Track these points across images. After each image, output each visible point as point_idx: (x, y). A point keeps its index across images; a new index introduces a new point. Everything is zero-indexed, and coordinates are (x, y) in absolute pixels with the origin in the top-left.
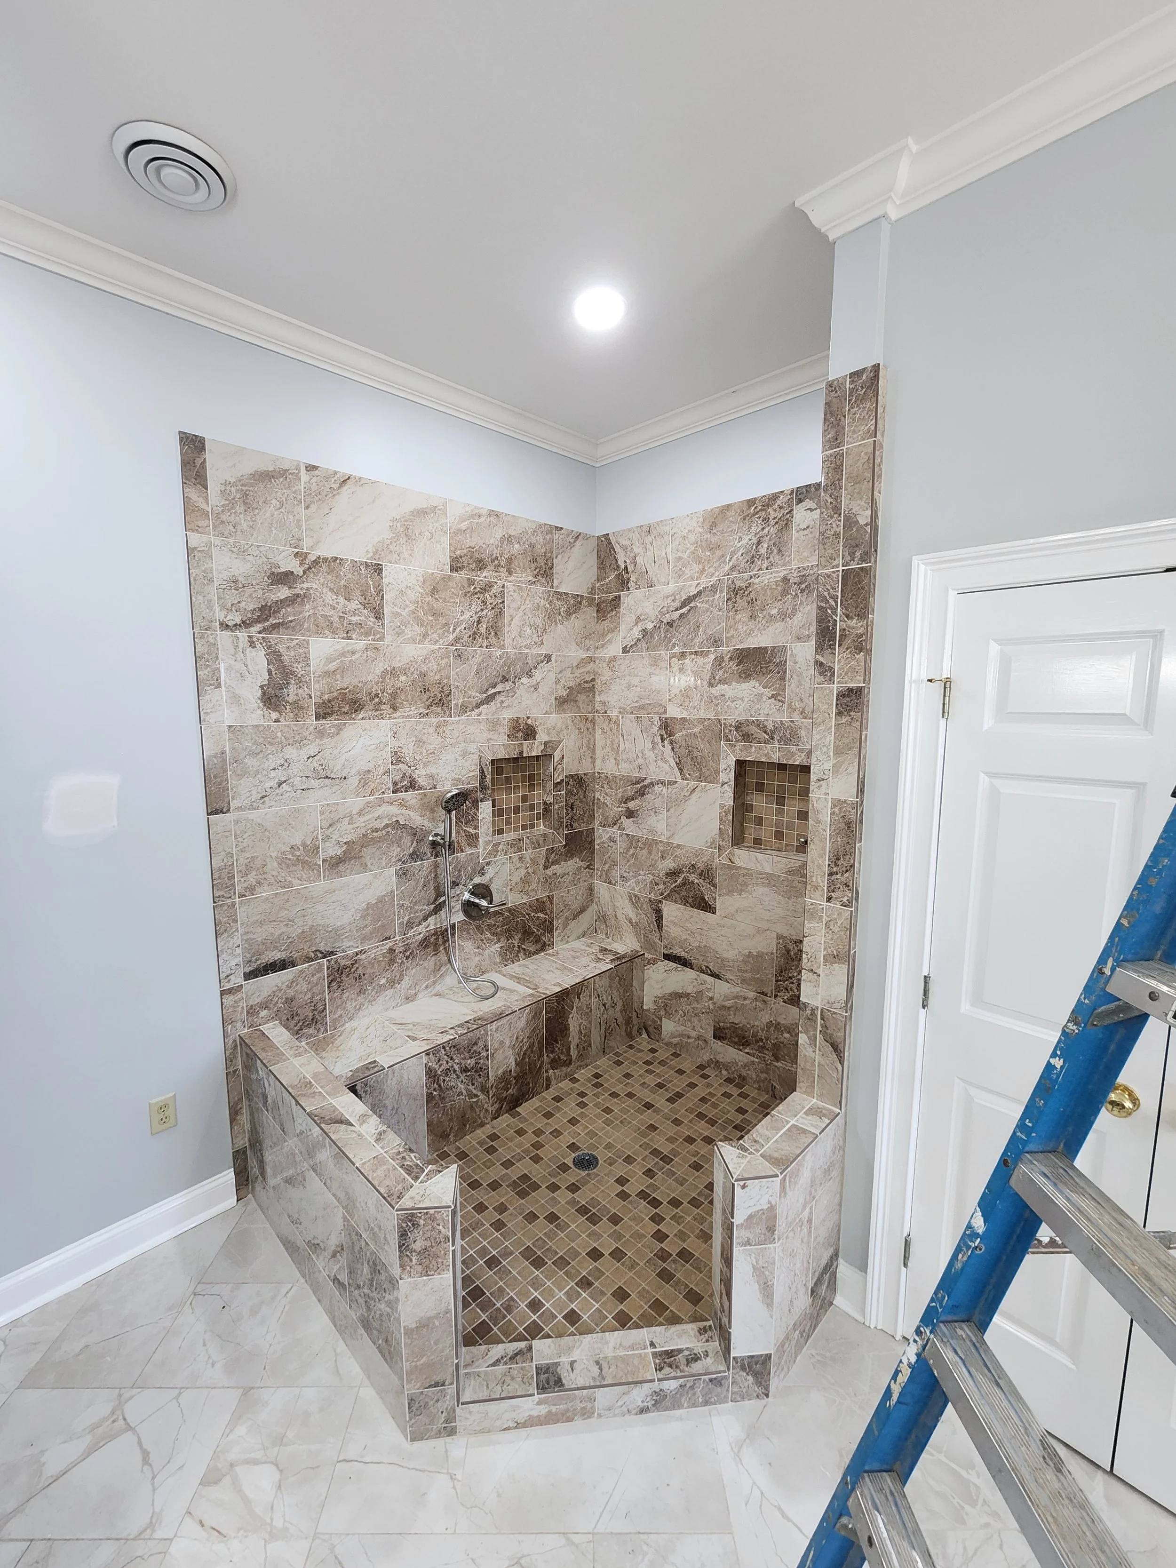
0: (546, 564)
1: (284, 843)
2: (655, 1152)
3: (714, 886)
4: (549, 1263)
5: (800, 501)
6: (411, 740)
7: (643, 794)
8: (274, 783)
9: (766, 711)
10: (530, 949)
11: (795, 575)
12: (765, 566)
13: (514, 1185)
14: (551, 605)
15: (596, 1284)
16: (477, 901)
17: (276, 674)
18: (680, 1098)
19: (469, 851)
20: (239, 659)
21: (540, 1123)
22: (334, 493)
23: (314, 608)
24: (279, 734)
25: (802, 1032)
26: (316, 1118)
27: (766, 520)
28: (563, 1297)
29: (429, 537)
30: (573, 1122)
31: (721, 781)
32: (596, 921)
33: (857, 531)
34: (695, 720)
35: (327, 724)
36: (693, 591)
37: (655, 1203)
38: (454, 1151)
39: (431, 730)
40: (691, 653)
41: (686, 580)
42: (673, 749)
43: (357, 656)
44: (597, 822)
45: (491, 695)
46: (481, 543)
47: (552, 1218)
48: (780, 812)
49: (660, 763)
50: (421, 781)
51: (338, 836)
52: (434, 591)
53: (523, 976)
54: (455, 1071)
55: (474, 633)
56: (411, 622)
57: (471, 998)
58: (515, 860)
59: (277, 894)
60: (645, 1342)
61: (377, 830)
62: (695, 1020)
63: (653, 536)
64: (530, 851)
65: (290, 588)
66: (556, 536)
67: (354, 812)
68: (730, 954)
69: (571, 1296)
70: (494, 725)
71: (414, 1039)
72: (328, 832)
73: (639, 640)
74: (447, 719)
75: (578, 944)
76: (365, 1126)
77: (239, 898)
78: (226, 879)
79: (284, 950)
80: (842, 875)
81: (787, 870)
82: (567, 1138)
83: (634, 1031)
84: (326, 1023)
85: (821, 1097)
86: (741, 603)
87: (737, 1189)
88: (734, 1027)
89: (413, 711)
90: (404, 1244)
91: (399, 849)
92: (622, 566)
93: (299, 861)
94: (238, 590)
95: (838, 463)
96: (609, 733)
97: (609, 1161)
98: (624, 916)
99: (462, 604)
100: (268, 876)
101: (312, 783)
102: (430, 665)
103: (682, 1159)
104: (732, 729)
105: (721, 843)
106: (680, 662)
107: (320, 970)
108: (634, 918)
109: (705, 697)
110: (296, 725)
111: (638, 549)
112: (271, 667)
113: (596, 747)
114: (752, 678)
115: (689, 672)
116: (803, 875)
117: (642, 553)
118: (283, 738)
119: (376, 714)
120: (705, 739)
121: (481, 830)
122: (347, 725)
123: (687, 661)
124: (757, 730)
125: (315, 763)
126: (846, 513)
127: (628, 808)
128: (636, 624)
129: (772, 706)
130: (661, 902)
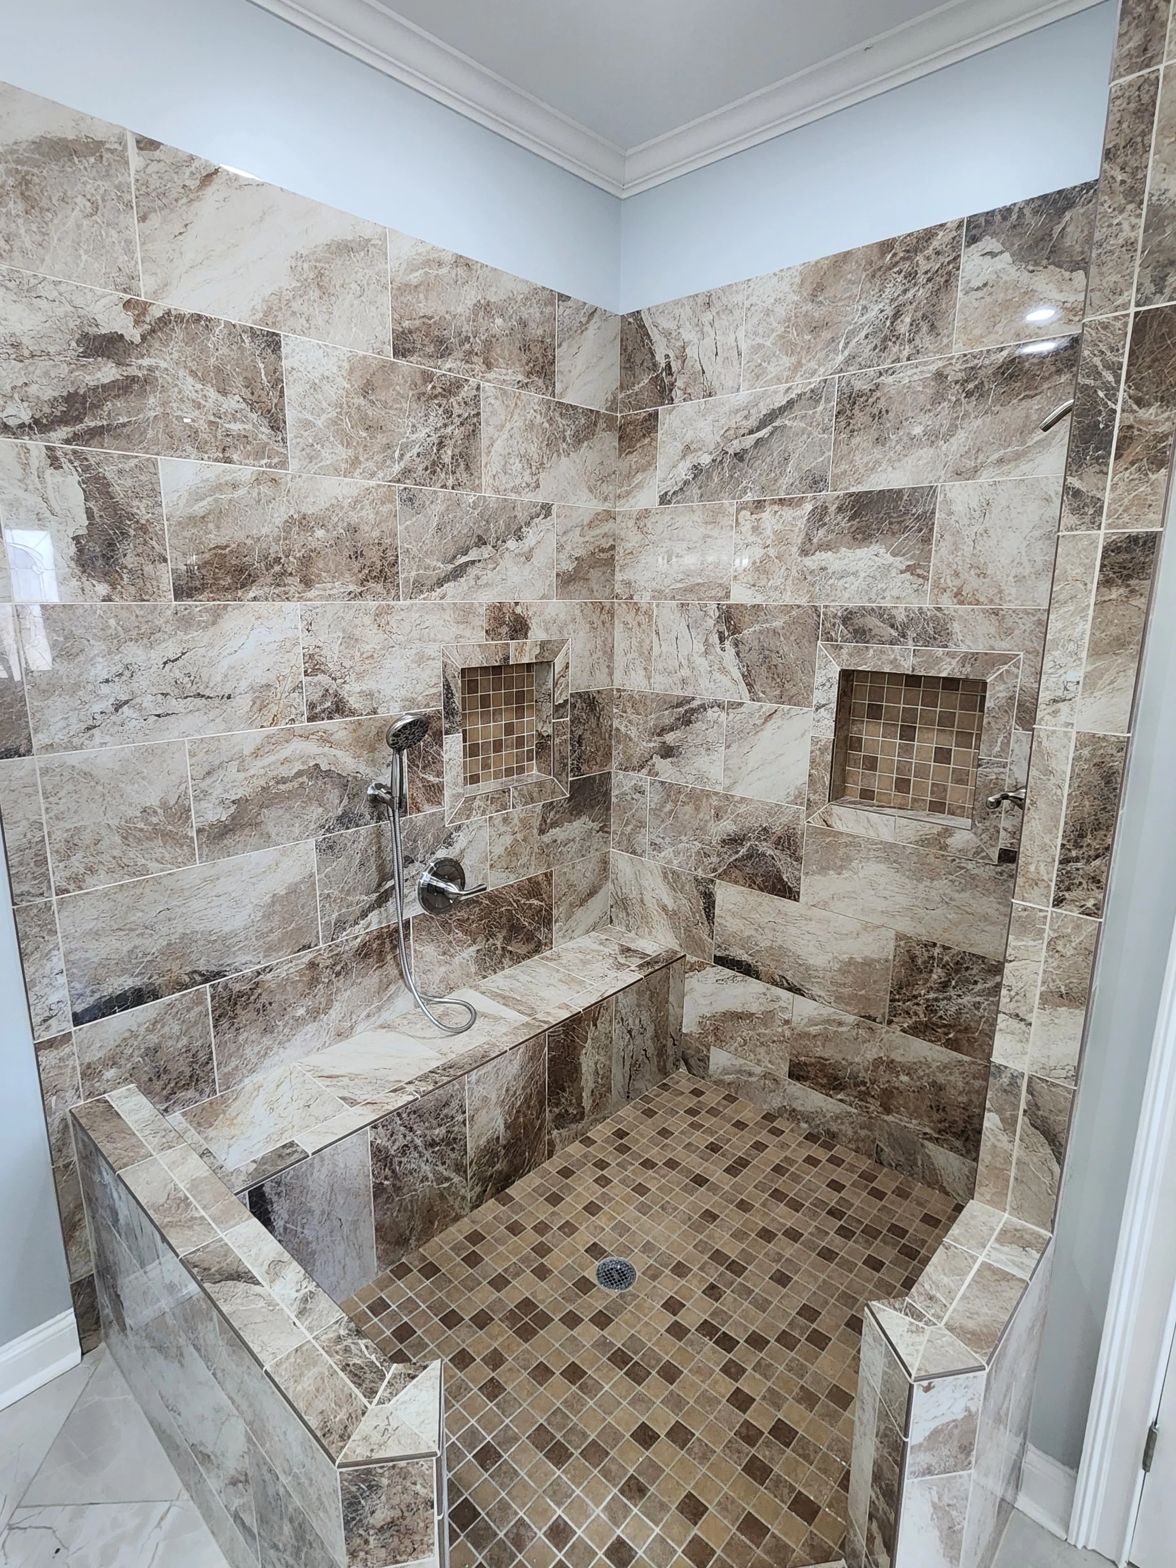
0: (544, 356)
1: (130, 805)
2: (718, 1256)
3: (799, 860)
4: (576, 1453)
5: (973, 240)
6: (336, 635)
7: (688, 722)
8: (107, 705)
9: (895, 593)
10: (519, 951)
11: (958, 367)
12: (905, 353)
13: (511, 1318)
14: (551, 425)
15: (652, 1489)
16: (442, 885)
17: (101, 516)
18: (744, 1167)
19: (429, 810)
20: (31, 487)
21: (543, 1212)
22: (191, 196)
23: (164, 404)
25: (989, 1110)
26: (195, 1270)
27: (911, 276)
28: (602, 1515)
29: (359, 293)
30: (592, 1209)
31: (815, 702)
32: (612, 907)
33: (1174, 233)
34: (775, 607)
35: (198, 606)
36: (781, 400)
37: (727, 1343)
38: (416, 1263)
39: (368, 620)
40: (773, 502)
41: (769, 383)
42: (738, 654)
43: (242, 492)
44: (614, 764)
45: (460, 565)
46: (441, 311)
47: (574, 1373)
48: (906, 750)
49: (717, 675)
50: (353, 702)
51: (220, 790)
52: (367, 389)
53: (512, 994)
54: (416, 1147)
55: (434, 463)
56: (332, 439)
57: (435, 1031)
58: (498, 821)
59: (122, 885)
61: (284, 781)
62: (762, 1050)
63: (714, 312)
64: (519, 808)
65: (119, 364)
66: (560, 310)
67: (246, 752)
68: (819, 960)
69: (616, 1513)
70: (465, 613)
71: (353, 1103)
72: (204, 785)
73: (686, 483)
74: (392, 603)
75: (587, 942)
76: (278, 1284)
77: (57, 895)
78: (32, 864)
79: (140, 974)
80: (1088, 862)
81: (917, 838)
82: (584, 1238)
83: (669, 1065)
84: (214, 1081)
85: (1018, 1210)
86: (861, 418)
87: (917, 1392)
88: (822, 1064)
89: (338, 588)
90: (353, 1519)
91: (321, 810)
92: (663, 363)
93: (157, 831)
94: (21, 361)
95: (1145, 99)
96: (636, 629)
97: (650, 1272)
98: (654, 901)
99: (413, 414)
100: (106, 857)
101: (174, 704)
102: (364, 513)
103: (759, 1266)
104: (837, 621)
105: (812, 797)
106: (754, 516)
107: (199, 1000)
108: (670, 905)
109: (794, 572)
110: (141, 607)
111: (688, 334)
112: (91, 504)
113: (615, 651)
114: (875, 540)
115: (769, 532)
116: (944, 847)
117: (696, 341)
118: (119, 628)
119: (276, 591)
120: (792, 638)
121: (447, 778)
122: (229, 609)
123: (766, 515)
124: (879, 624)
125: (177, 671)
126: (1154, 198)
127: (664, 743)
128: (683, 457)
129: (907, 584)
130: (713, 882)
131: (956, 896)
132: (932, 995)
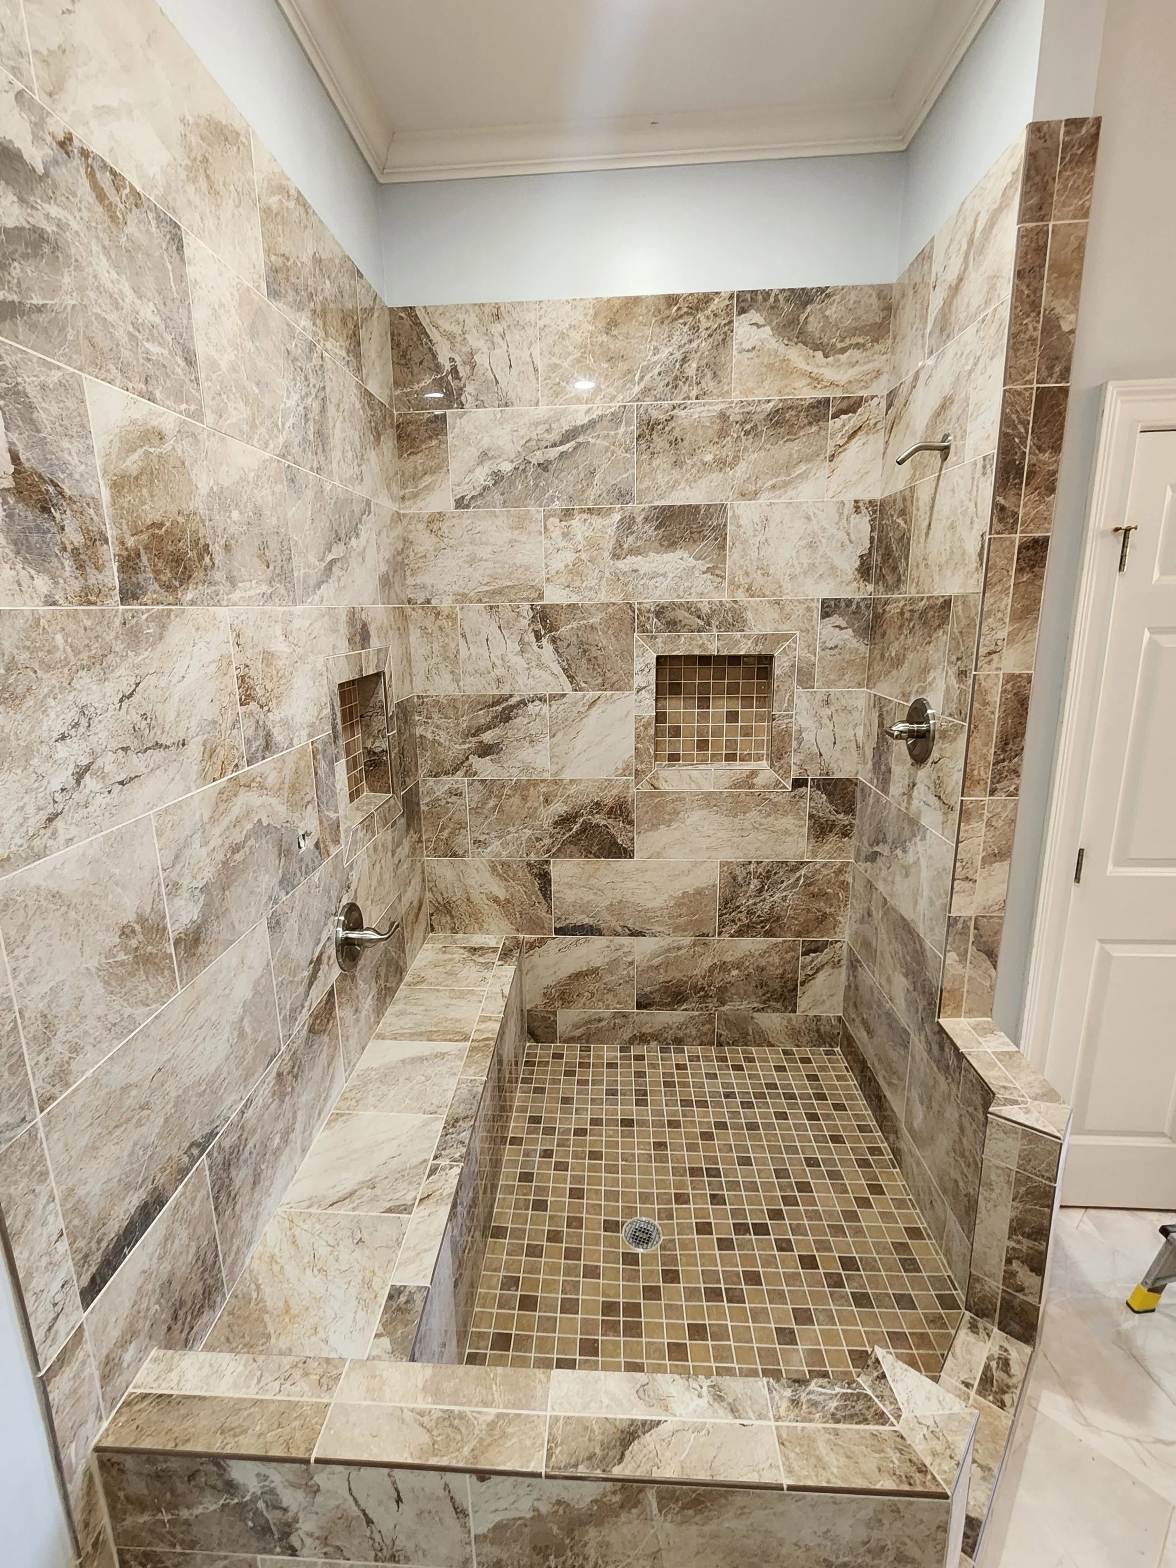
0: (355, 334)
1: (108, 929)
2: (695, 1172)
3: (631, 823)
5: (742, 311)
6: (257, 650)
7: (508, 719)
8: (63, 777)
9: (699, 590)
10: (393, 985)
11: (737, 410)
12: (694, 393)
13: (610, 1327)
14: (363, 412)
18: (646, 1095)
19: (334, 852)
21: (542, 1222)
23: (80, 288)
25: (949, 951)
27: (695, 329)
29: (237, 201)
30: (576, 1194)
31: (635, 686)
32: (432, 915)
33: (1059, 339)
34: (591, 606)
35: (144, 611)
36: (582, 420)
37: (761, 1229)
39: (278, 630)
40: (582, 511)
41: (568, 402)
42: (556, 650)
43: (168, 446)
44: (422, 772)
45: (327, 565)
46: (294, 253)
48: (703, 717)
49: (535, 672)
50: (277, 735)
51: (189, 877)
52: (253, 331)
55: (303, 440)
58: (371, 851)
61: (238, 848)
62: (610, 996)
63: (504, 324)
64: (380, 832)
65: (21, 200)
66: (358, 286)
67: (205, 818)
68: (657, 902)
70: (335, 620)
71: (406, 1209)
73: (486, 488)
76: (674, 1406)
77: (42, 1110)
79: (143, 1181)
81: (731, 784)
82: (593, 1221)
84: (222, 1282)
86: (660, 443)
88: (666, 987)
89: (254, 589)
91: (267, 876)
92: (448, 366)
93: (139, 960)
95: (1041, 242)
96: (436, 633)
97: (663, 1215)
98: (483, 896)
99: (286, 375)
100: (91, 1022)
102: (264, 492)
103: (724, 1161)
104: (651, 615)
105: (639, 767)
106: (563, 523)
107: (200, 1183)
108: (502, 894)
109: (607, 574)
110: (88, 613)
111: (475, 341)
113: (413, 657)
114: (678, 547)
115: (579, 538)
116: (752, 786)
117: (485, 349)
118: (69, 650)
119: (209, 591)
120: (610, 632)
121: (341, 812)
122: (172, 616)
123: (576, 523)
124: (687, 615)
125: (134, 712)
126: (1047, 312)
127: (481, 742)
128: (481, 462)
129: (708, 582)
130: (547, 862)
131: (764, 821)
132: (751, 902)
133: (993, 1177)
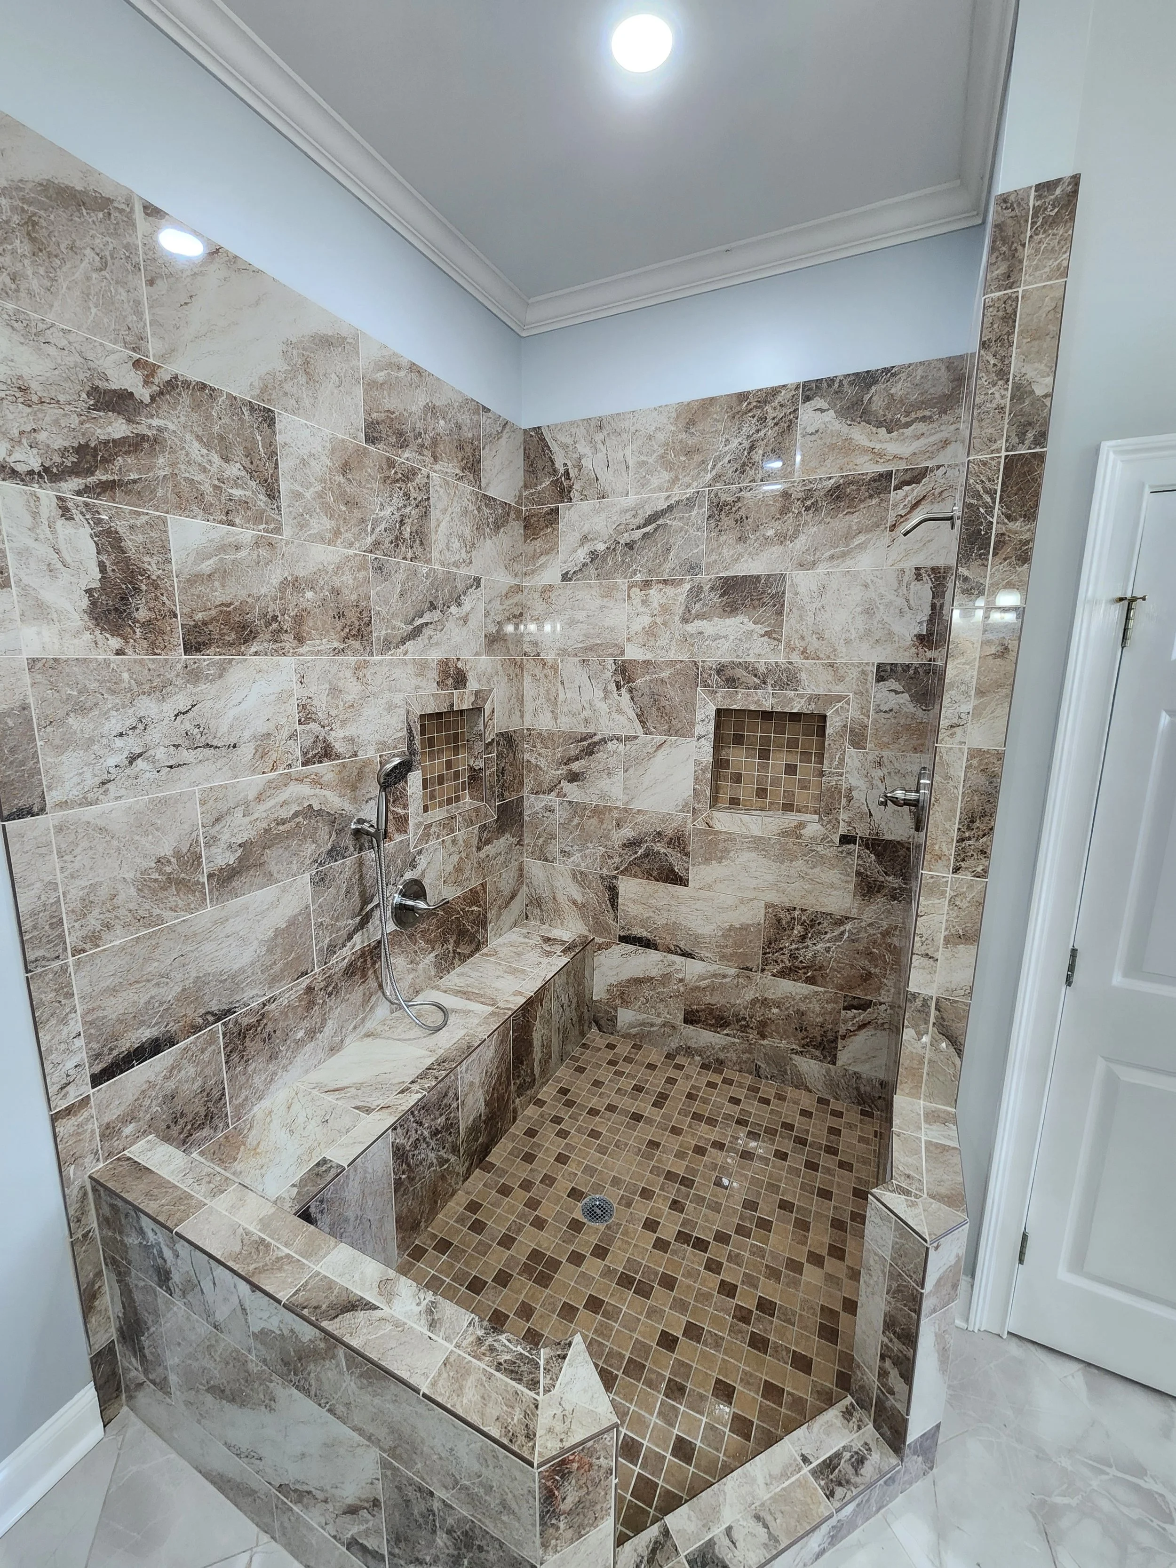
0: (474, 455)
1: (145, 856)
2: (670, 1176)
3: (687, 854)
4: (620, 1374)
5: (807, 399)
6: (323, 687)
7: (591, 753)
8: (121, 758)
9: (757, 651)
10: (465, 952)
11: (799, 489)
13: (527, 1270)
14: (479, 513)
15: (688, 1385)
16: (410, 903)
17: (113, 570)
18: (666, 1099)
19: (398, 838)
20: (42, 536)
21: (523, 1172)
22: (194, 270)
23: (173, 465)
24: (126, 676)
25: (907, 1027)
26: (305, 1312)
27: (763, 420)
28: (657, 1421)
29: (338, 383)
30: (562, 1159)
31: (696, 734)
32: (527, 905)
33: (1032, 404)
34: (663, 662)
35: (206, 659)
36: (662, 505)
37: (701, 1245)
38: (429, 1242)
39: (349, 673)
40: (659, 582)
41: (653, 491)
42: (632, 699)
43: (243, 553)
44: (527, 790)
45: (418, 627)
46: (401, 407)
47: (594, 1304)
48: (764, 767)
49: (615, 715)
50: (339, 747)
51: (228, 835)
52: (345, 468)
53: (470, 989)
54: (424, 1139)
55: (397, 538)
56: (318, 510)
57: (416, 1032)
58: (448, 843)
59: (138, 938)
60: (795, 1460)
61: (283, 822)
62: (661, 1005)
63: (605, 433)
64: (463, 831)
65: (129, 421)
66: (483, 419)
67: (251, 798)
68: (705, 929)
69: (669, 1416)
70: (422, 667)
71: (368, 1110)
73: (585, 565)
74: (368, 658)
75: (514, 936)
77: (73, 956)
78: (47, 927)
79: (156, 1024)
80: (977, 840)
81: (780, 831)
82: (563, 1185)
83: (585, 1028)
84: (226, 1115)
85: (930, 1097)
86: (727, 521)
87: (931, 1252)
88: (710, 1010)
89: (325, 645)
90: (548, 1511)
91: (314, 846)
92: (562, 470)
93: (172, 881)
94: (30, 406)
95: (1009, 310)
96: (542, 680)
97: (624, 1202)
98: (565, 897)
99: (381, 494)
100: (122, 912)
101: (186, 755)
102: (344, 578)
103: (703, 1177)
104: (713, 672)
105: (696, 806)
106: (643, 592)
107: (212, 1040)
108: (579, 899)
109: (677, 636)
110: (153, 660)
111: (583, 448)
112: (104, 558)
113: (525, 699)
114: (740, 612)
115: (655, 604)
116: (799, 836)
117: (590, 455)
118: (133, 682)
119: (274, 647)
120: (677, 686)
121: (411, 810)
122: (234, 663)
123: (652, 592)
124: (745, 674)
125: (188, 723)
126: (1017, 379)
127: (571, 770)
128: (582, 545)
129: (766, 645)
130: (615, 877)
131: (810, 871)
132: (794, 946)
133: (872, 1262)
